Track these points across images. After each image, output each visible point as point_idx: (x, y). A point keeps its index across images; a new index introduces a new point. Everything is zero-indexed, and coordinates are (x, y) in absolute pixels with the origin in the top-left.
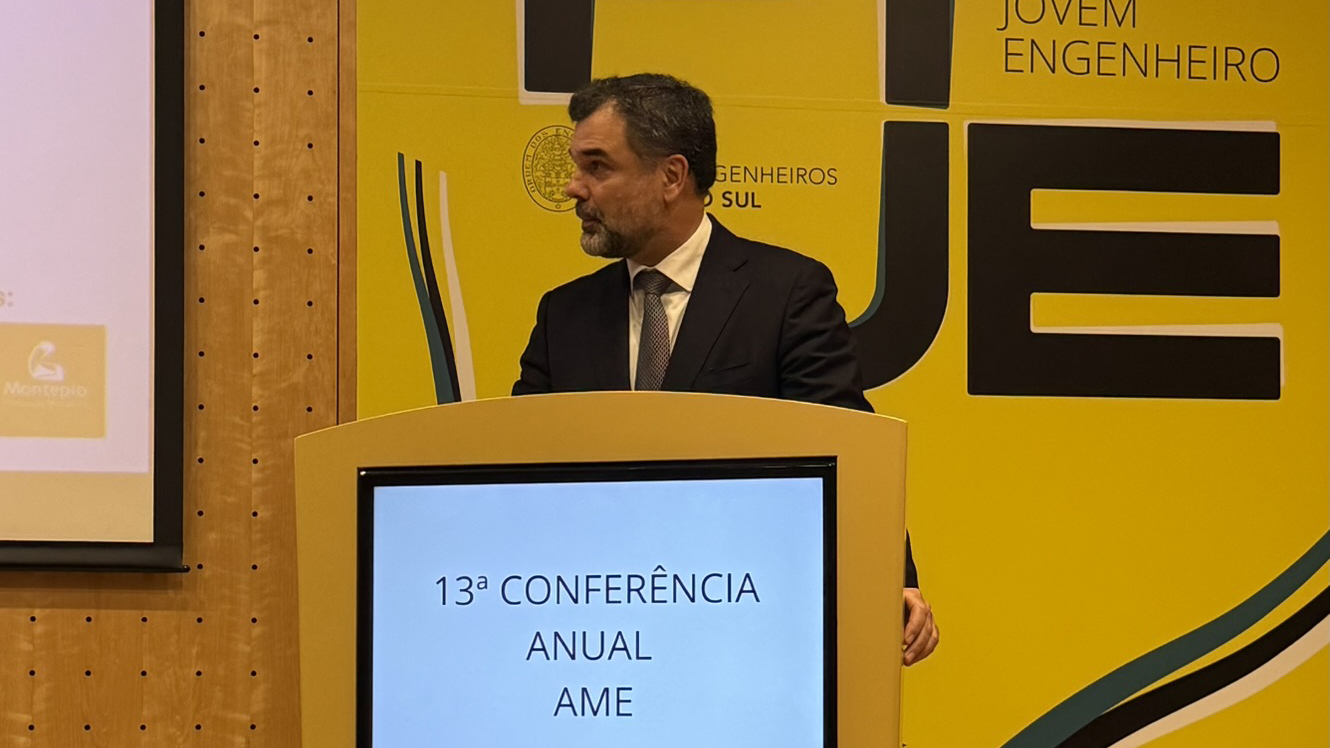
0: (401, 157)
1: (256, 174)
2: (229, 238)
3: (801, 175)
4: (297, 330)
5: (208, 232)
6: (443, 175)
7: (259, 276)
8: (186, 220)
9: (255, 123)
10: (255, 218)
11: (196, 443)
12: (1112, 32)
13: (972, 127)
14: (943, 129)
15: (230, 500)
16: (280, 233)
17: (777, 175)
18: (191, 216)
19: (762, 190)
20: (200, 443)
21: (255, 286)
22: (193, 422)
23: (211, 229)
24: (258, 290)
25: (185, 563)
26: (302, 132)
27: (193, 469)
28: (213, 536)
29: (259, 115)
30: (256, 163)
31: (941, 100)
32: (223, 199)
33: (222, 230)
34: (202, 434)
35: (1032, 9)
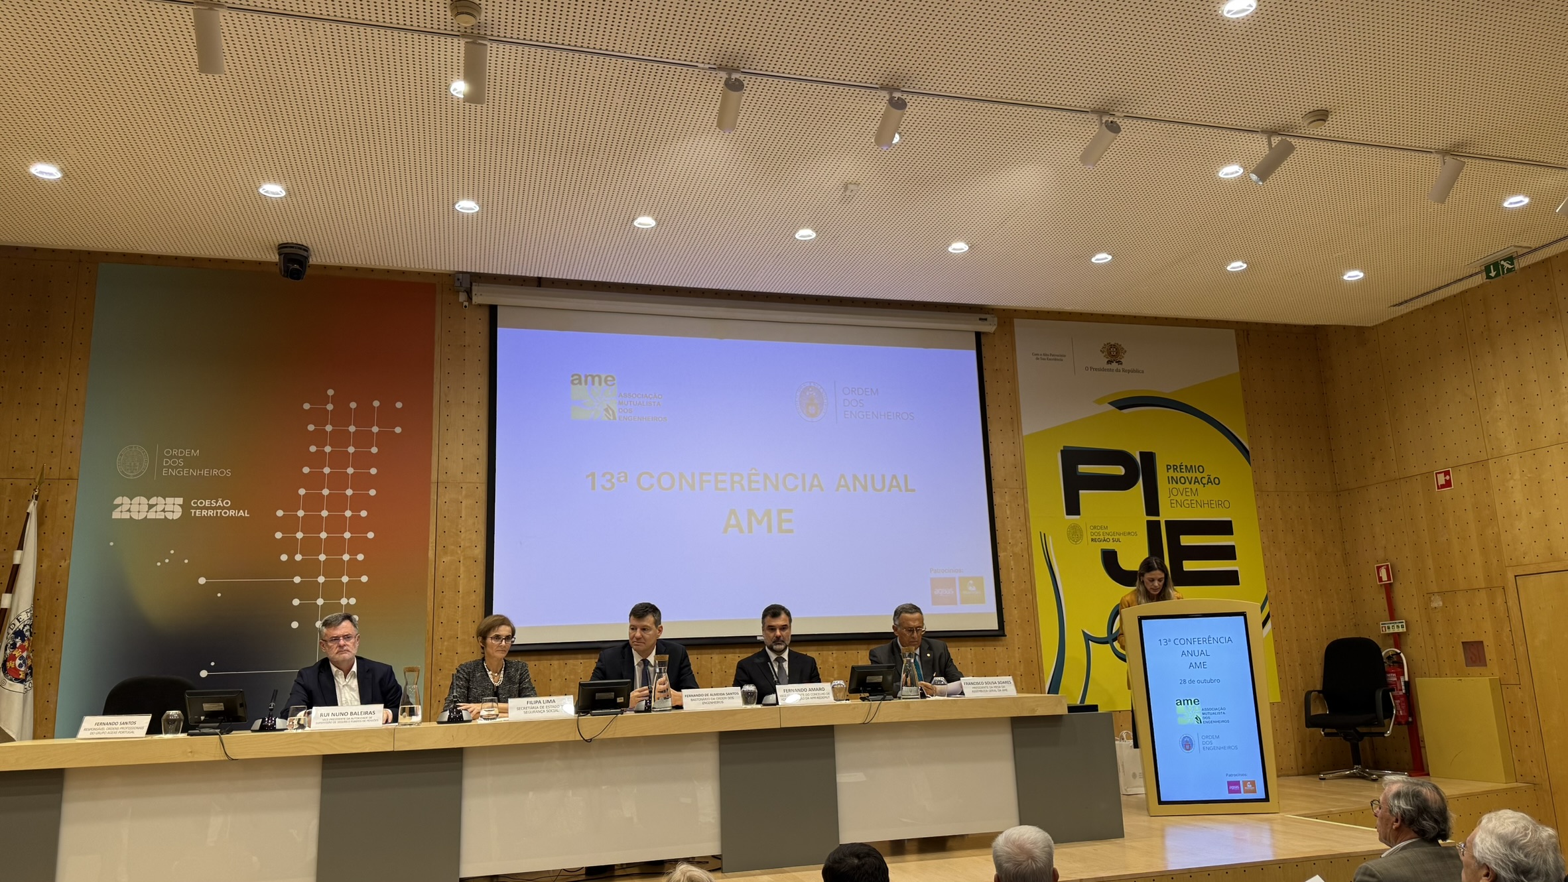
0: (1041, 533)
2: (1007, 556)
3: (1129, 533)
5: (1001, 552)
6: (1050, 538)
7: (1013, 563)
8: (998, 552)
10: (1011, 549)
12: (1193, 497)
13: (1166, 521)
14: (1159, 522)
15: (1011, 618)
17: (1124, 534)
24: (1013, 566)
26: (1019, 528)
31: (1158, 515)
33: (1005, 553)
35: (1175, 492)
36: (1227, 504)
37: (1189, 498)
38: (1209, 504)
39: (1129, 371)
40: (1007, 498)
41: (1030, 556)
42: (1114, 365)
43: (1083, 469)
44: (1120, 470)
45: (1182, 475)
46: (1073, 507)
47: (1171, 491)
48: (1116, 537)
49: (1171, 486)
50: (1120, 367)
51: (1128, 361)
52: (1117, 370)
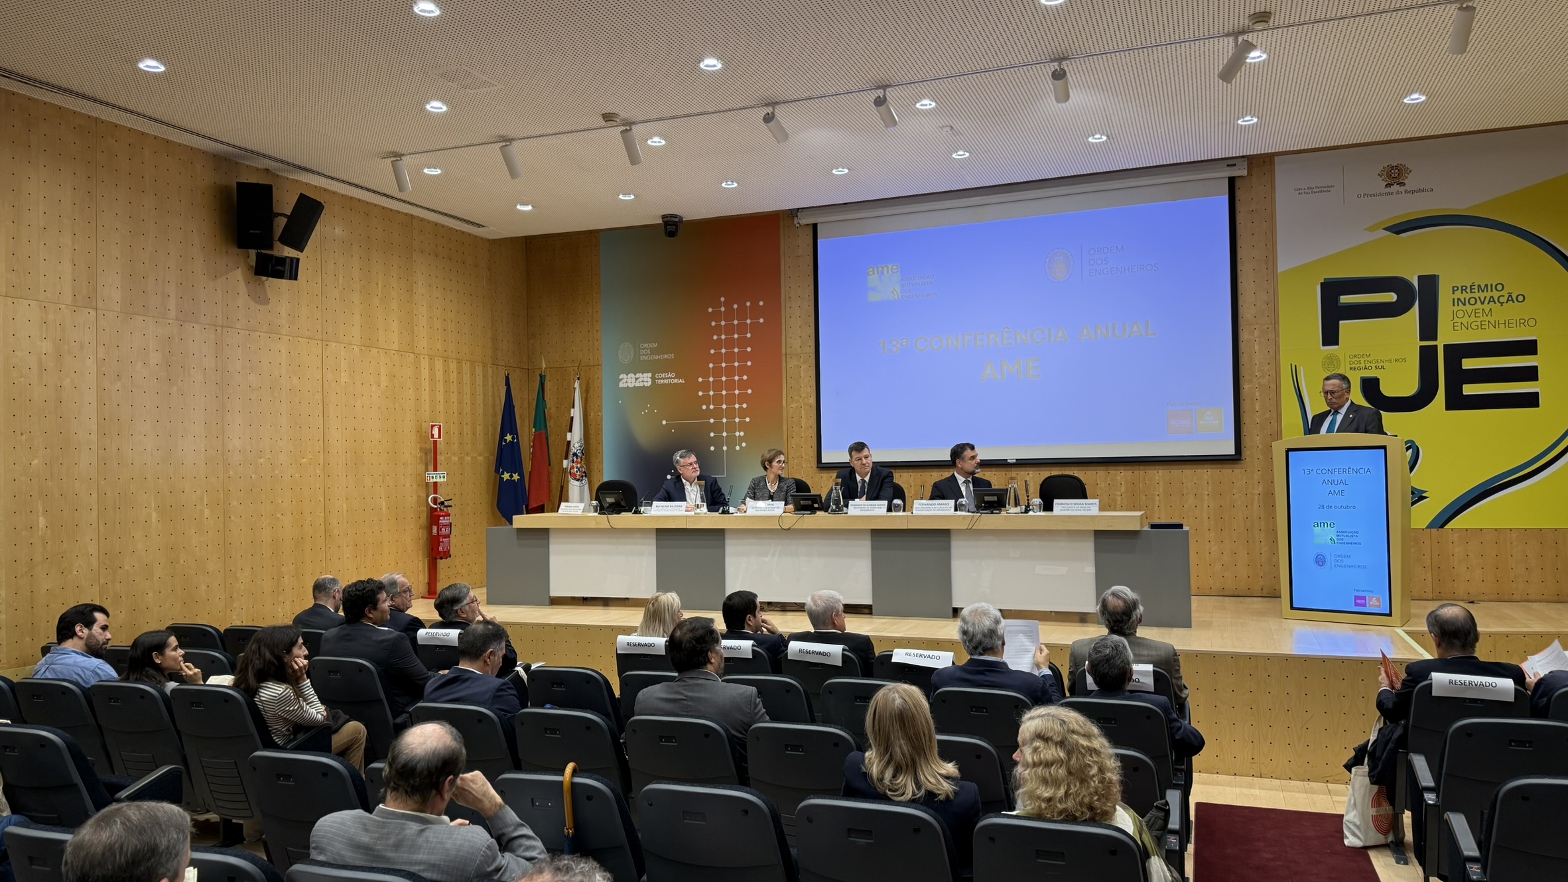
0: (1291, 364)
1: (1256, 371)
2: (1250, 386)
3: (1396, 360)
4: (1267, 405)
5: (1245, 385)
6: (1301, 365)
10: (1256, 381)
11: (1243, 431)
12: (1485, 318)
13: (1444, 345)
14: (1436, 346)
15: (1253, 444)
16: (1262, 384)
17: (1390, 361)
18: (1241, 381)
19: (1385, 365)
22: (1243, 427)
24: (1257, 397)
25: (1242, 457)
26: (1267, 361)
27: (1244, 439)
29: (1256, 358)
30: (1256, 368)
31: (1436, 339)
33: (1248, 384)
34: (1245, 429)
35: (1460, 314)
36: (1532, 323)
37: (1479, 319)
38: (1507, 324)
39: (1413, 192)
40: (1256, 333)
41: (1278, 387)
42: (1395, 188)
43: (1345, 299)
44: (1392, 297)
45: (1473, 295)
46: (1330, 337)
47: (1455, 314)
48: (1380, 365)
49: (1456, 308)
50: (1402, 189)
51: (1411, 182)
52: (1398, 193)
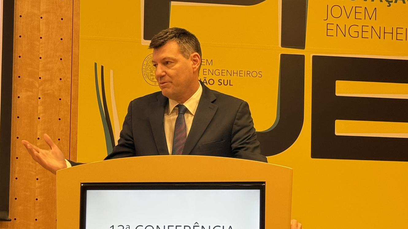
0: (96, 64)
1: (40, 70)
2: (29, 93)
3: (248, 74)
4: (55, 129)
5: (21, 91)
6: (112, 71)
7: (40, 108)
8: (13, 87)
9: (40, 50)
10: (39, 87)
11: (15, 172)
12: (367, 22)
13: (314, 57)
14: (303, 57)
15: (27, 194)
16: (49, 92)
17: (239, 73)
18: (14, 85)
19: (234, 79)
20: (16, 172)
21: (39, 112)
22: (14, 164)
23: (22, 90)
24: (40, 113)
25: (9, 218)
26: (58, 54)
27: (13, 182)
28: (20, 208)
29: (42, 47)
30: (40, 66)
32: (27, 79)
33: (27, 91)
34: (17, 168)
37: (360, 23)
41: (73, 99)
